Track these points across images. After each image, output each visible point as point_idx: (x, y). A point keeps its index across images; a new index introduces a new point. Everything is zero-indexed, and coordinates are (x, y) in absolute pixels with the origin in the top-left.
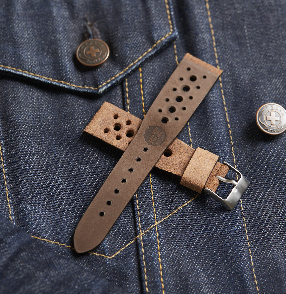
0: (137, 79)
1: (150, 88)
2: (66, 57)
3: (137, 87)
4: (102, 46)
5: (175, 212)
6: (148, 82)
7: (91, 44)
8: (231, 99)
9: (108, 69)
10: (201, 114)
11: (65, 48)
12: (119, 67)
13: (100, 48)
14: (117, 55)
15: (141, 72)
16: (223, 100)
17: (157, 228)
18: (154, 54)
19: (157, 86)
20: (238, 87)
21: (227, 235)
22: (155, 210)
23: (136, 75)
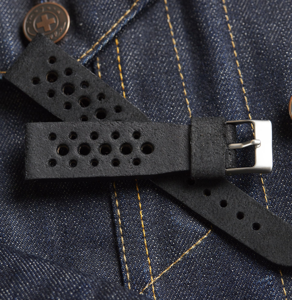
0: (112, 57)
1: (132, 69)
2: (9, 34)
3: (114, 70)
4: (59, 12)
5: (179, 259)
6: (129, 60)
7: (43, 10)
8: (251, 74)
9: (71, 47)
10: (209, 102)
11: (7, 20)
12: (85, 42)
13: (57, 17)
14: (81, 24)
15: (119, 46)
16: (240, 77)
17: (153, 288)
18: (135, 17)
19: (142, 63)
20: (260, 53)
21: (255, 290)
22: (149, 260)
23: (112, 51)
